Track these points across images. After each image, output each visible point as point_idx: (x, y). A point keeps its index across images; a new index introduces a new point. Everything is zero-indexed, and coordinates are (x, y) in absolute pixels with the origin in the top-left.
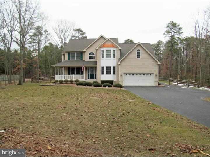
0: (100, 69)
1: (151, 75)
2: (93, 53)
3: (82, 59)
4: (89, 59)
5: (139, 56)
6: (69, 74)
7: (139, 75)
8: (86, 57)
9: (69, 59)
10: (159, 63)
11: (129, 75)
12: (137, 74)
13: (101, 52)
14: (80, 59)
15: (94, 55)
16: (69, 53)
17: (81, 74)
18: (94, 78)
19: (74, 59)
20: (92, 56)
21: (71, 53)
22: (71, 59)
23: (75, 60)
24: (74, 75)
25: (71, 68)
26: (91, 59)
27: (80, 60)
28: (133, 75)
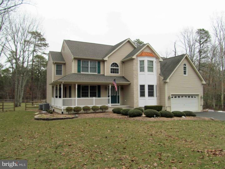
0: (138, 89)
1: (195, 97)
2: (116, 64)
3: (99, 72)
4: (111, 72)
5: (185, 73)
6: (79, 96)
7: (184, 98)
8: (107, 70)
9: (79, 71)
10: (204, 82)
11: (175, 97)
12: (182, 96)
13: (139, 62)
14: (96, 72)
15: (118, 67)
16: (80, 61)
17: (98, 97)
18: (116, 103)
19: (88, 71)
20: (115, 68)
21: (82, 61)
22: (82, 71)
23: (89, 73)
24: (94, 98)
25: (82, 86)
26: (113, 72)
27: (97, 74)
28: (179, 97)
